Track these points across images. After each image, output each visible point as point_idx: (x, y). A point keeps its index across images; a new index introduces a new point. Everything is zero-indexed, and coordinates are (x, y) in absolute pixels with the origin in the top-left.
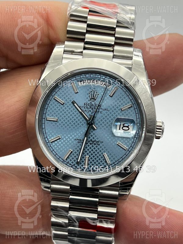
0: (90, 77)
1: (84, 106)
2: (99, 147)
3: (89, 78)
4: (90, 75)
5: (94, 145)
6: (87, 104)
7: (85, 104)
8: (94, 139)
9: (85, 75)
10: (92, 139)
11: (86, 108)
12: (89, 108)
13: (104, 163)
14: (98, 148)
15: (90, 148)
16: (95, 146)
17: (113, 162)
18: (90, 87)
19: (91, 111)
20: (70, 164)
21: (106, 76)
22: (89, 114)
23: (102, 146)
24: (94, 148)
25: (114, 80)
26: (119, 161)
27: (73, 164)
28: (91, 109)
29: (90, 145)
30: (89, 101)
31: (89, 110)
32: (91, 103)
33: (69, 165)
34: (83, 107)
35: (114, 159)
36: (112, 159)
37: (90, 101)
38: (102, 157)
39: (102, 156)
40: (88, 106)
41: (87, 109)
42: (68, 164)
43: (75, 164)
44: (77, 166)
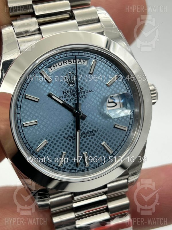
0: (61, 58)
1: (64, 95)
2: (94, 137)
3: (59, 59)
4: (60, 55)
5: (88, 138)
6: (67, 91)
7: (64, 93)
8: (87, 130)
9: (54, 57)
10: (84, 131)
11: (66, 96)
12: (70, 95)
13: (106, 153)
14: (93, 139)
15: (85, 142)
16: (90, 138)
17: (115, 149)
18: (63, 70)
19: (73, 99)
20: (68, 169)
21: (78, 52)
22: (72, 103)
23: (98, 135)
24: (90, 141)
25: (89, 53)
26: (121, 145)
27: (71, 167)
28: (72, 96)
29: (83, 139)
30: (67, 87)
31: (71, 97)
32: (70, 88)
33: (67, 171)
34: (63, 97)
35: (115, 145)
36: (113, 145)
37: (69, 87)
38: (101, 148)
39: (101, 146)
40: (68, 94)
41: (68, 98)
42: (65, 170)
43: (74, 167)
44: (76, 168)
